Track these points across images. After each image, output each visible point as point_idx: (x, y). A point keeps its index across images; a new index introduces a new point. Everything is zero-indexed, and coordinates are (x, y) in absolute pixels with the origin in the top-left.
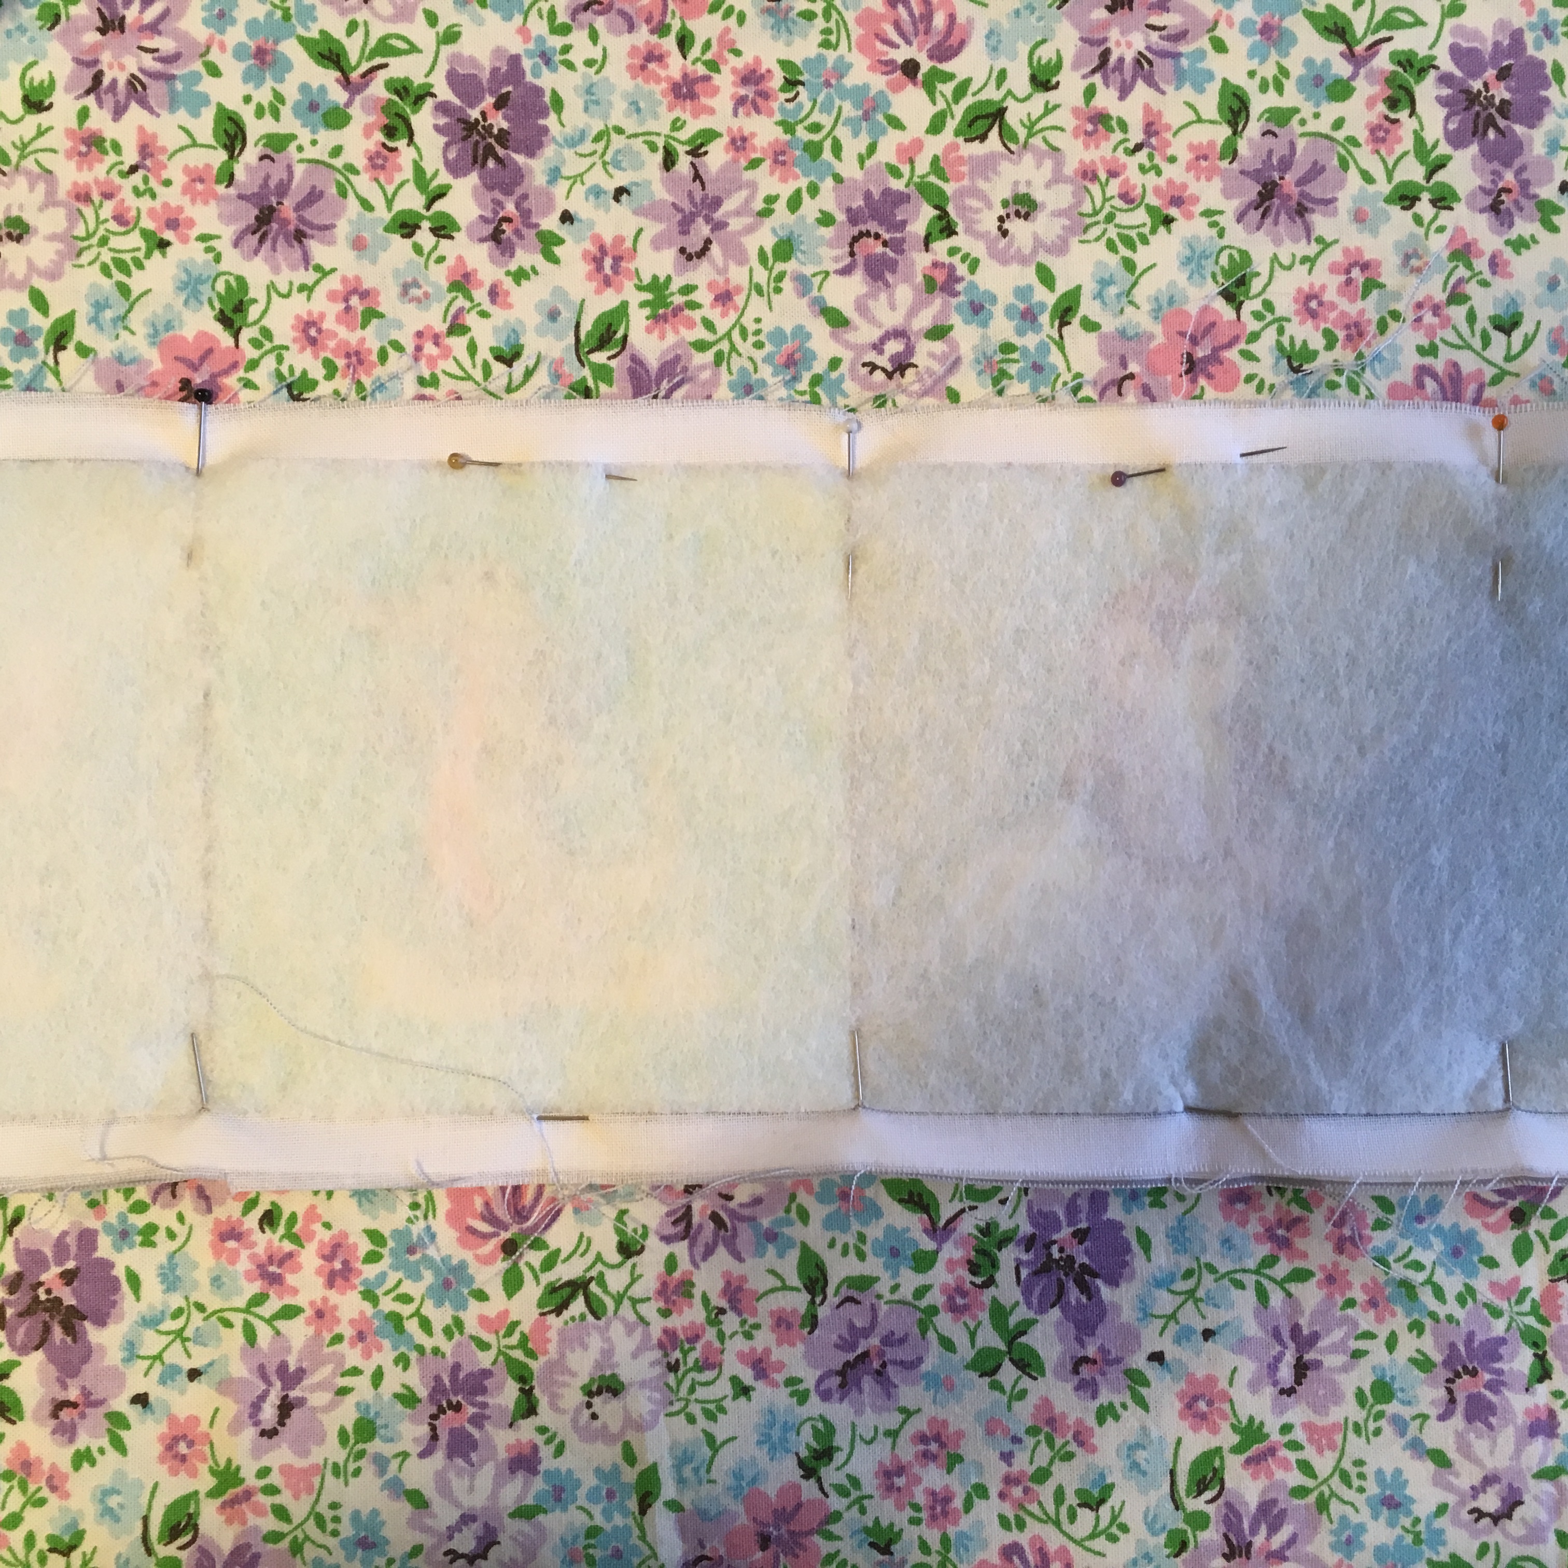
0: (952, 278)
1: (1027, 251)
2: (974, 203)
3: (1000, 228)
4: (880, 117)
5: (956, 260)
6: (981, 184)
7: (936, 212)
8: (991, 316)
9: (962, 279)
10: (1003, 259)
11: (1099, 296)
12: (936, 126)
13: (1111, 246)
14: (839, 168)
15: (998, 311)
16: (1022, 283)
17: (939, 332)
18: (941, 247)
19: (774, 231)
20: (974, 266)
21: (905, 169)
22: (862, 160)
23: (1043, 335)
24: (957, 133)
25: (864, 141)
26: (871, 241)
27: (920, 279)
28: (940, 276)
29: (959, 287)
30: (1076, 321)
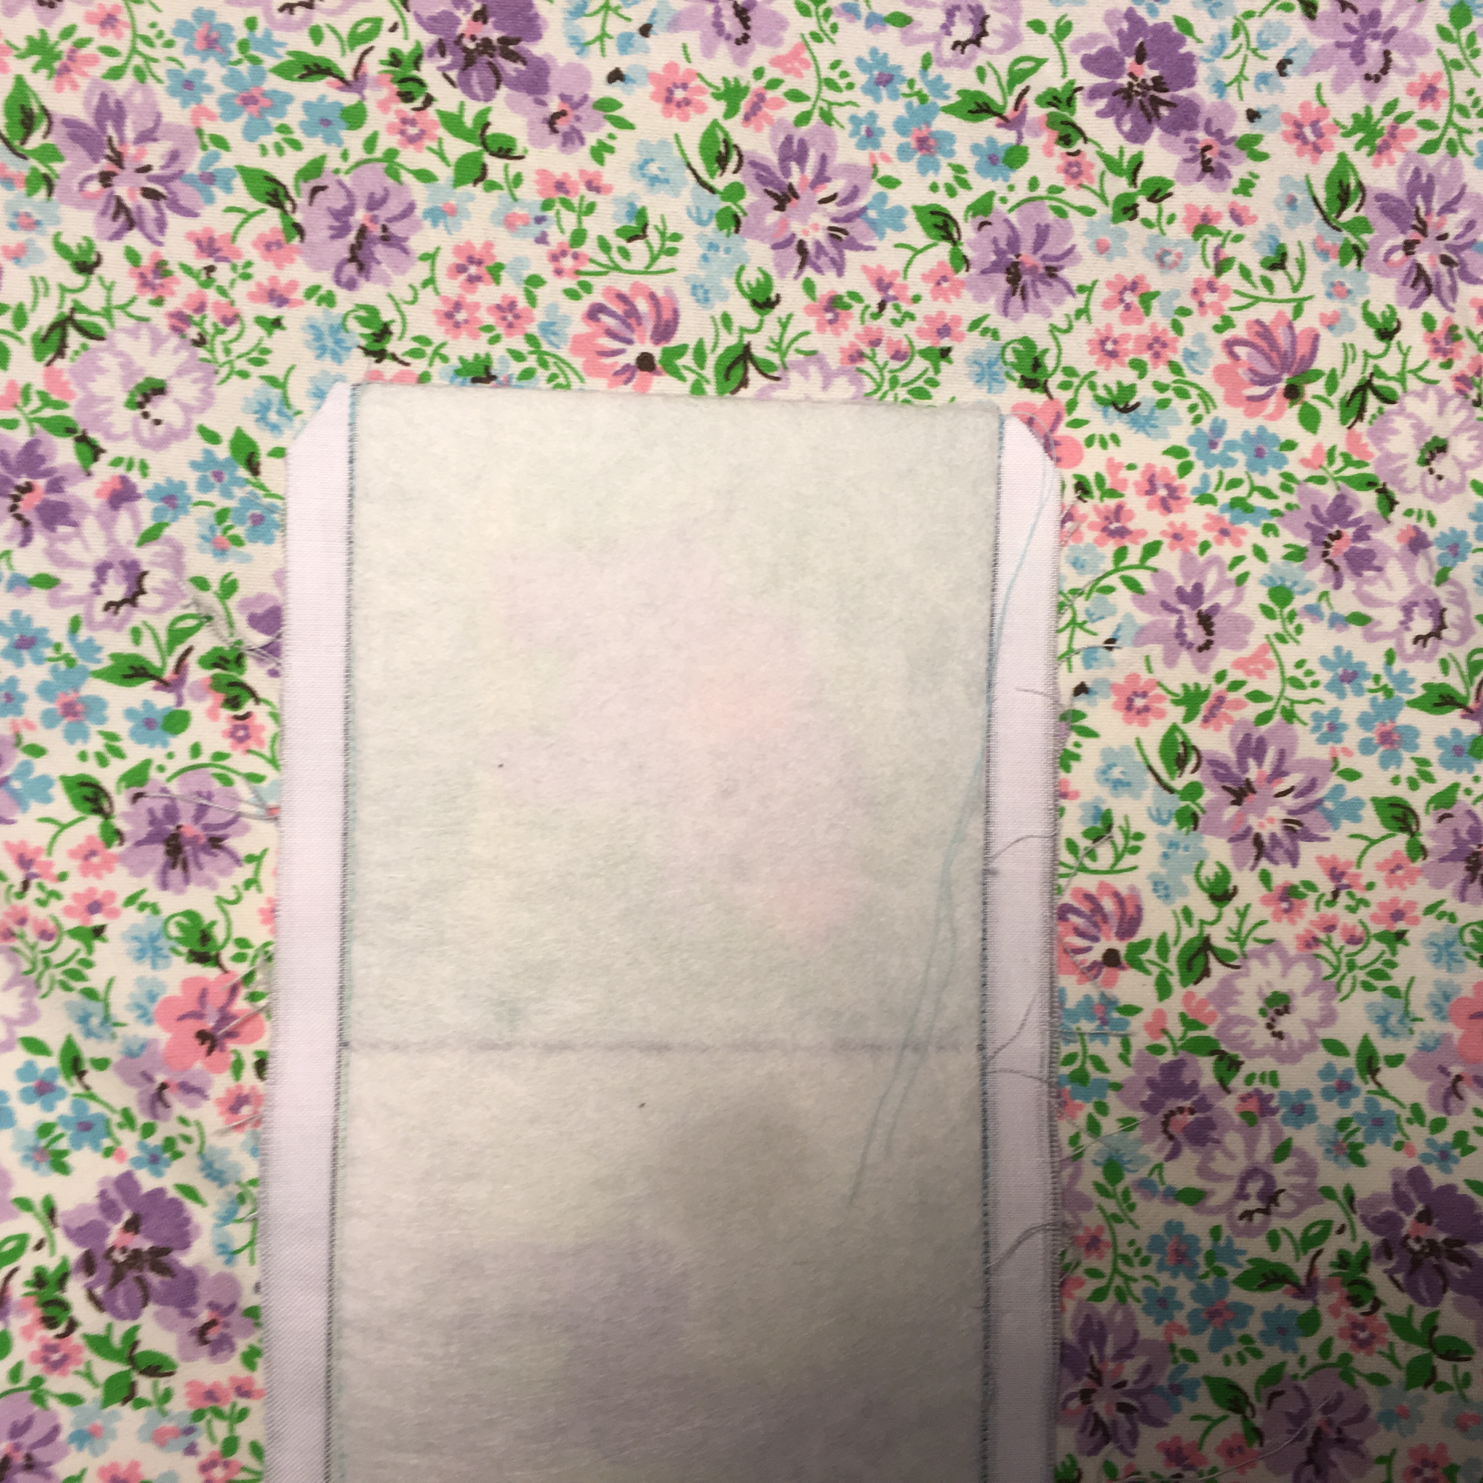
0: (1264, 1100)
1: (1306, 1037)
2: (1238, 1030)
3: (1274, 1034)
4: (1115, 1015)
5: (1257, 1084)
6: (1232, 1010)
7: (1214, 1058)
8: (1313, 1109)
9: (1271, 1097)
10: (1292, 1057)
11: (1386, 1032)
12: (1163, 989)
13: (1368, 987)
14: (1112, 1077)
15: (1317, 1100)
16: (1320, 1065)
17: (1283, 1151)
18: (1237, 1082)
19: (1096, 1163)
20: (1273, 1079)
21: (1164, 1041)
22: (1124, 1058)
23: (1363, 1095)
24: (1184, 983)
25: (1115, 1043)
26: (1179, 1117)
27: (1237, 1119)
28: (1253, 1106)
29: (1274, 1103)
30: (1382, 1065)
